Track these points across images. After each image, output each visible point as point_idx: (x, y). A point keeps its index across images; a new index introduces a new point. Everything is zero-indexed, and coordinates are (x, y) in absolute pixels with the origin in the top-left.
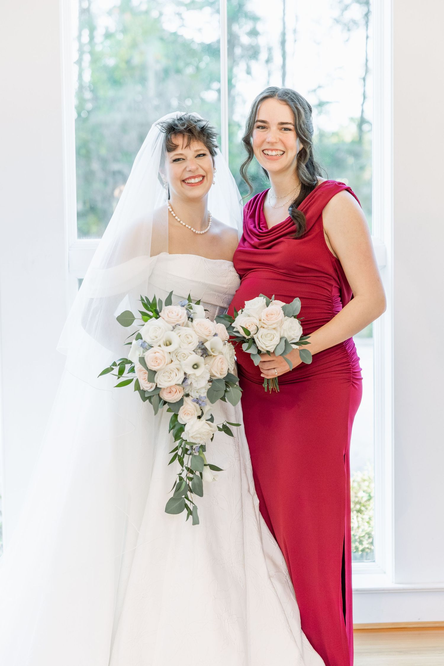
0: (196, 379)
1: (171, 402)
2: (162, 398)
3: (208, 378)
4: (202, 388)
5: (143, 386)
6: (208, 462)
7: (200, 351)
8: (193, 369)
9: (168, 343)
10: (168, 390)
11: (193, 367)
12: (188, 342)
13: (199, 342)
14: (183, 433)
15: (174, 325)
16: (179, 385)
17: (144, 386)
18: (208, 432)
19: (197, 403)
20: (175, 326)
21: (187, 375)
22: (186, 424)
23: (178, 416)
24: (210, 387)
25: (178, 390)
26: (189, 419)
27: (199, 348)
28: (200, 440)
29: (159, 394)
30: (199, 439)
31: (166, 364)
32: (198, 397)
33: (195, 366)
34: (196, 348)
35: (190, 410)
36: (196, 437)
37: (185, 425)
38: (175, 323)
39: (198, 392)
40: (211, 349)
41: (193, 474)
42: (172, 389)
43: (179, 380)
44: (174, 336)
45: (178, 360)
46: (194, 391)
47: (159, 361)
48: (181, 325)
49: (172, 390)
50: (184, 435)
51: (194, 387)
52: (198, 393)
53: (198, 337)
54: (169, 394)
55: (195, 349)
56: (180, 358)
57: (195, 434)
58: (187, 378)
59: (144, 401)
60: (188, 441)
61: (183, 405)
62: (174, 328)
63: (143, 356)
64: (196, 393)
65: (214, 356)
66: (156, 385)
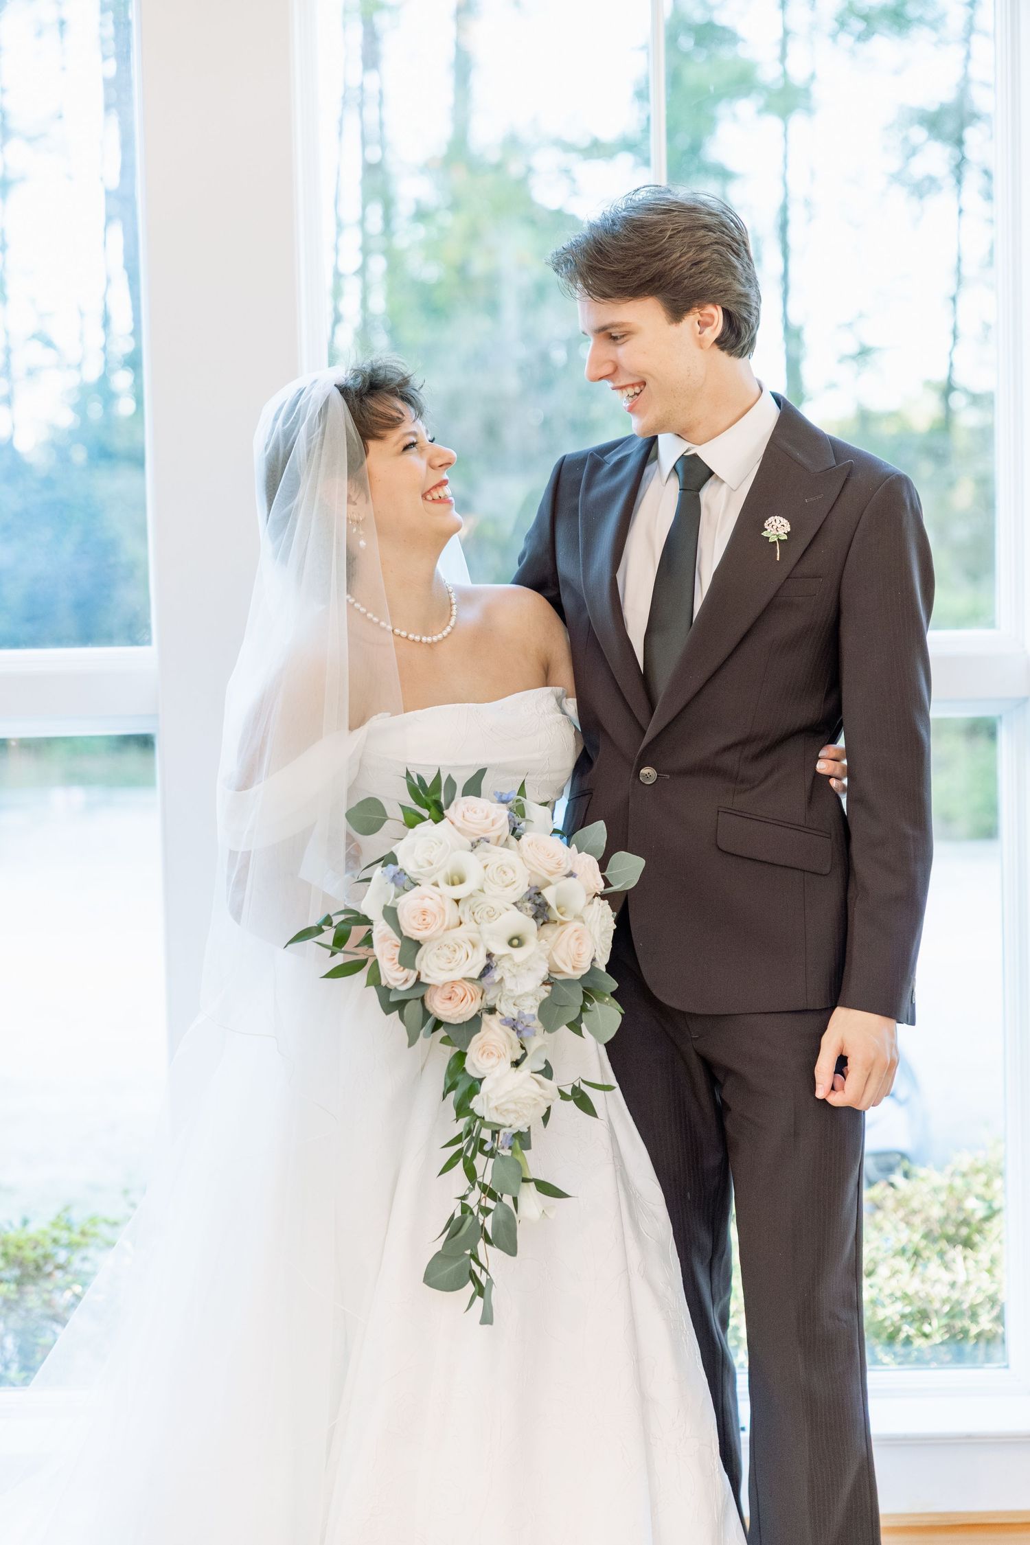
0: (514, 971)
1: (452, 1021)
2: (431, 1011)
3: (543, 973)
4: (526, 995)
5: (388, 977)
6: (532, 1174)
7: (529, 905)
8: (509, 947)
9: (456, 878)
10: (446, 993)
11: (510, 943)
12: (503, 882)
13: (529, 885)
14: (476, 1098)
15: (474, 839)
16: (471, 980)
17: (389, 975)
18: (535, 1099)
19: (513, 1029)
20: (478, 841)
21: (494, 959)
22: (485, 1077)
23: (467, 1057)
24: (546, 995)
25: (468, 994)
26: (493, 1067)
27: (529, 900)
28: (516, 1119)
29: (423, 1000)
30: (513, 1116)
31: (445, 927)
32: (516, 1016)
33: (515, 942)
34: (522, 898)
35: (494, 1044)
36: (506, 1110)
37: (481, 1081)
38: (478, 835)
39: (517, 1002)
40: (558, 908)
41: (495, 1201)
42: (456, 990)
43: (473, 967)
44: (472, 864)
45: (475, 921)
46: (507, 1000)
47: (429, 919)
48: (491, 842)
49: (456, 993)
50: (476, 1104)
51: (507, 988)
52: (516, 1007)
53: (529, 872)
54: (448, 1002)
55: (519, 901)
56: (480, 918)
57: (503, 1100)
58: (492, 968)
59: (387, 1012)
60: (487, 1119)
61: (479, 1031)
62: (474, 846)
63: (394, 905)
64: (512, 1006)
65: (563, 923)
66: (418, 979)
